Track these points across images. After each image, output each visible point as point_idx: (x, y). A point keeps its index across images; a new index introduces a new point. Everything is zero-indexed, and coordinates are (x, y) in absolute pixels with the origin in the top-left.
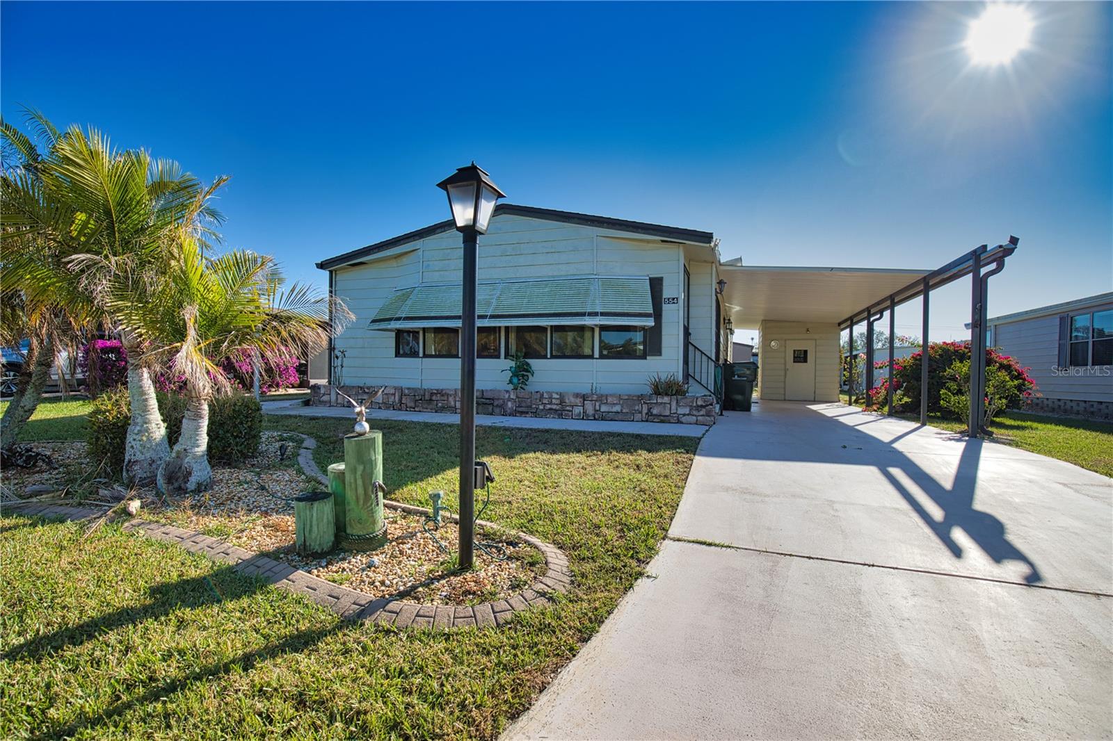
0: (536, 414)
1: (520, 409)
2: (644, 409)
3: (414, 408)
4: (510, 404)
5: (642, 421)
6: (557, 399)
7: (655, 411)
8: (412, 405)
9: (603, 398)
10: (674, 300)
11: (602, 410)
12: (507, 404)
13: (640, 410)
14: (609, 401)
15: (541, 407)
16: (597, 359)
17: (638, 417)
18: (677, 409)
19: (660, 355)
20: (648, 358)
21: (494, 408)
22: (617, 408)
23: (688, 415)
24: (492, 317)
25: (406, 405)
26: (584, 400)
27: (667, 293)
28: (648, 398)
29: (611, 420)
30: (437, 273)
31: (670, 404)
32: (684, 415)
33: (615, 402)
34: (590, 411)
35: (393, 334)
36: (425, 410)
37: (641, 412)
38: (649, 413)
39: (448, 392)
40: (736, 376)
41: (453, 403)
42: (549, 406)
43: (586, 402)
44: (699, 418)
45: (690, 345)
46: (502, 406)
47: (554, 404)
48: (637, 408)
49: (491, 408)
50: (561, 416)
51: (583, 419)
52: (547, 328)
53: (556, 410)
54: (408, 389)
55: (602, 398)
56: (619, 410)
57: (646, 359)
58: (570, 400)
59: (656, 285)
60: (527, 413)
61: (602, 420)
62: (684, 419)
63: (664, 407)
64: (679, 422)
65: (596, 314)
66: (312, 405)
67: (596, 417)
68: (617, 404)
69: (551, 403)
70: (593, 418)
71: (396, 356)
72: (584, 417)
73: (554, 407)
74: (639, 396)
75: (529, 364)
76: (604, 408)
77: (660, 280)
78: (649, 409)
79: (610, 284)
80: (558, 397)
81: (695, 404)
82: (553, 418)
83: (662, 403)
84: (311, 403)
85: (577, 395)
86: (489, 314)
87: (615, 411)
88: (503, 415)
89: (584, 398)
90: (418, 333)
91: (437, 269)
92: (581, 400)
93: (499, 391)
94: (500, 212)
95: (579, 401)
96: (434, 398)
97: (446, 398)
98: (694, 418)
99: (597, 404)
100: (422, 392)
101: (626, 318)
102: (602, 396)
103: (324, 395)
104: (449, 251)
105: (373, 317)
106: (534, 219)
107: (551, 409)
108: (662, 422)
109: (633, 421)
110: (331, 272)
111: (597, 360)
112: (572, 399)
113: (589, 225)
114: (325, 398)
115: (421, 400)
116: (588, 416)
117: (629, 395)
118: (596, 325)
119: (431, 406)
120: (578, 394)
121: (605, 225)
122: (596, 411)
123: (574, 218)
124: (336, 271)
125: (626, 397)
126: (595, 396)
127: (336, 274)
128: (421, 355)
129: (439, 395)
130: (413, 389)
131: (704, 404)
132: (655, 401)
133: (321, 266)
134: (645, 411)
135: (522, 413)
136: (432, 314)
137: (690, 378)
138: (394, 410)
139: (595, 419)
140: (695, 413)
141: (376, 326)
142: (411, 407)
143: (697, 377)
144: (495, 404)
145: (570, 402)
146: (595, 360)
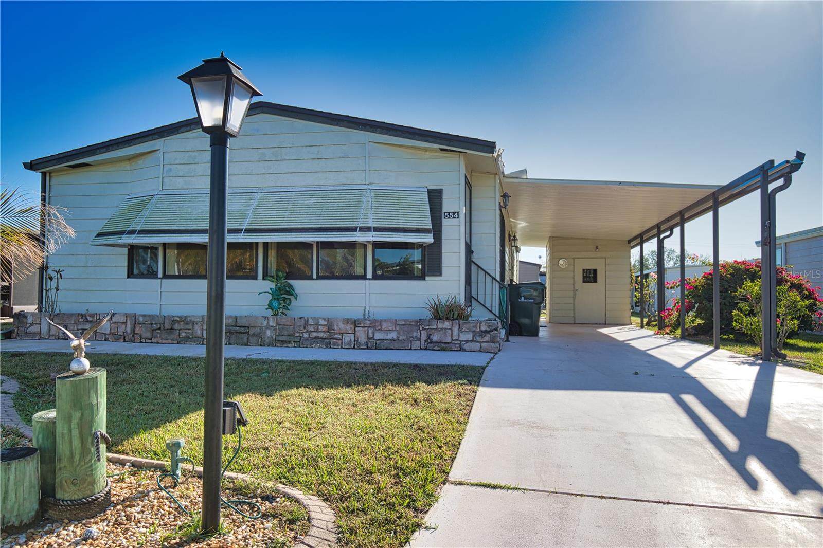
0: (300, 343)
1: (281, 338)
2: (422, 335)
3: (151, 339)
4: (268, 333)
5: (421, 349)
6: (324, 325)
7: (435, 338)
8: (149, 335)
9: (378, 324)
10: (455, 215)
11: (376, 338)
12: (265, 333)
13: (419, 336)
14: (383, 327)
15: (306, 335)
16: (370, 279)
17: (416, 344)
18: (459, 335)
19: (440, 275)
20: (427, 278)
21: (250, 338)
22: (393, 335)
23: (471, 341)
24: (248, 231)
25: (141, 337)
26: (356, 326)
27: (447, 207)
28: (427, 323)
29: (386, 349)
30: (180, 180)
31: (451, 329)
32: (467, 341)
33: (390, 328)
34: (362, 338)
35: (126, 250)
36: (164, 342)
37: (419, 340)
38: (429, 340)
39: (193, 319)
40: (523, 298)
41: (199, 332)
42: (314, 334)
43: (357, 329)
44: (484, 345)
45: (472, 264)
46: (259, 335)
47: (321, 331)
48: (415, 334)
49: (245, 337)
50: (328, 346)
51: (354, 348)
52: (312, 245)
53: (323, 339)
54: (144, 316)
55: (375, 324)
56: (395, 337)
57: (424, 279)
58: (340, 326)
59: (435, 197)
60: (289, 342)
61: (376, 349)
62: (466, 346)
63: (445, 333)
64: (461, 349)
65: (368, 229)
66: (16, 338)
67: (369, 345)
68: (392, 330)
69: (317, 331)
70: (365, 347)
71: (128, 277)
72: (356, 346)
73: (321, 335)
74: (417, 322)
75: (291, 286)
76: (378, 336)
77: (440, 192)
78: (429, 336)
79: (383, 195)
80: (326, 323)
81: (478, 330)
82: (320, 347)
83: (442, 329)
84: (14, 335)
85: (347, 321)
86: (244, 228)
87: (391, 338)
88: (261, 345)
89: (356, 323)
90: (157, 249)
91: (181, 174)
92: (352, 326)
93: (257, 317)
94: (257, 111)
95: (349, 328)
96: (176, 326)
97: (190, 326)
98: (478, 344)
99: (371, 331)
100: (161, 321)
101: (402, 234)
102: (376, 321)
103: (32, 324)
104: (196, 154)
105: (99, 229)
106: (297, 120)
107: (317, 338)
108: (443, 349)
109: (410, 349)
110: (44, 174)
111: (371, 281)
112: (342, 326)
113: (361, 130)
114: (34, 329)
115: (159, 329)
116: (360, 344)
117: (405, 320)
118: (369, 242)
119: (172, 337)
120: (348, 319)
121: (378, 130)
122: (369, 338)
123: (343, 121)
124: (50, 173)
125: (403, 323)
126: (369, 322)
127: (50, 177)
128: (160, 275)
129: (182, 323)
130: (149, 316)
131: (488, 329)
132: (435, 327)
133: (31, 166)
134: (424, 337)
135: (283, 342)
136: (175, 228)
137: (473, 301)
138: (125, 341)
139: (368, 348)
140: (479, 339)
141: (103, 240)
142: (146, 339)
143: (481, 300)
144: (251, 333)
145: (340, 329)
146: (367, 281)
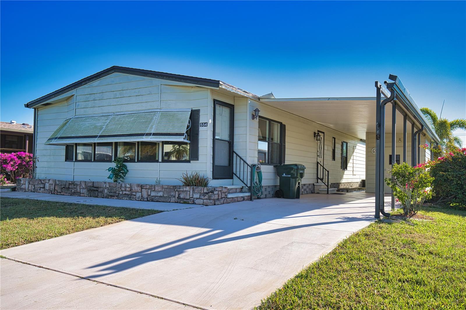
0: (118, 197)
1: (111, 194)
2: (176, 194)
3: (61, 193)
4: (106, 191)
5: (175, 202)
6: (129, 187)
7: (182, 196)
8: (59, 190)
9: (153, 187)
10: (205, 124)
11: (152, 195)
12: (104, 191)
13: (174, 195)
14: (156, 189)
15: (121, 193)
17: (173, 199)
18: (193, 195)
19: (198, 159)
21: (99, 193)
23: (199, 198)
25: (57, 191)
26: (142, 189)
27: (202, 120)
28: (178, 188)
29: (157, 201)
30: (82, 110)
31: (190, 191)
32: (197, 199)
33: (160, 190)
34: (145, 196)
35: (65, 147)
36: (66, 194)
37: (175, 197)
38: (179, 197)
39: (77, 183)
41: (79, 190)
42: (124, 192)
44: (205, 201)
45: (234, 153)
46: (102, 192)
47: (127, 191)
48: (172, 194)
49: (97, 192)
50: (130, 199)
51: (141, 200)
52: (135, 143)
53: (128, 195)
54: (59, 181)
55: (152, 188)
56: (162, 195)
57: (190, 162)
58: (135, 188)
60: (114, 196)
61: (152, 201)
62: (196, 201)
63: (187, 194)
64: (194, 203)
66: (17, 191)
67: (149, 199)
68: (161, 191)
70: (146, 200)
71: (66, 161)
73: (127, 193)
74: (173, 186)
77: (198, 111)
78: (179, 194)
81: (202, 192)
82: (127, 199)
83: (185, 191)
84: (16, 189)
85: (138, 185)
86: (99, 135)
87: (160, 195)
88: (103, 198)
89: (142, 187)
90: (73, 146)
91: (83, 107)
92: (140, 188)
93: (101, 182)
94: (113, 71)
95: (139, 189)
96: (70, 187)
97: (75, 187)
98: (202, 200)
99: (149, 191)
100: (65, 183)
101: (167, 137)
104: (89, 96)
105: (49, 137)
107: (125, 194)
108: (185, 203)
109: (170, 202)
110: (35, 109)
112: (136, 188)
113: (157, 78)
114: (23, 187)
115: (64, 188)
116: (144, 198)
119: (69, 192)
120: (139, 184)
121: (165, 77)
122: (149, 195)
123: (149, 74)
125: (167, 187)
126: (148, 186)
127: (38, 110)
128: (74, 160)
129: (73, 185)
130: (61, 181)
131: (207, 192)
132: (182, 190)
133: (27, 106)
134: (177, 196)
135: (112, 196)
136: (73, 135)
137: (234, 175)
138: (52, 194)
139: (148, 201)
140: (202, 197)
142: (59, 192)
144: (99, 191)
145: (135, 190)
146: (159, 163)
